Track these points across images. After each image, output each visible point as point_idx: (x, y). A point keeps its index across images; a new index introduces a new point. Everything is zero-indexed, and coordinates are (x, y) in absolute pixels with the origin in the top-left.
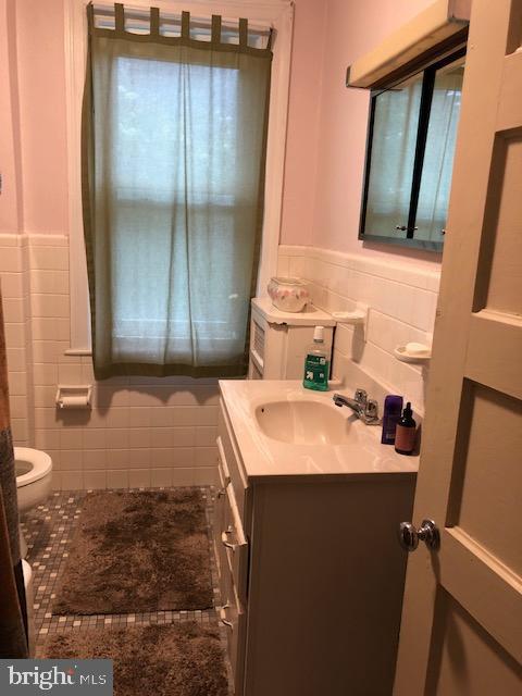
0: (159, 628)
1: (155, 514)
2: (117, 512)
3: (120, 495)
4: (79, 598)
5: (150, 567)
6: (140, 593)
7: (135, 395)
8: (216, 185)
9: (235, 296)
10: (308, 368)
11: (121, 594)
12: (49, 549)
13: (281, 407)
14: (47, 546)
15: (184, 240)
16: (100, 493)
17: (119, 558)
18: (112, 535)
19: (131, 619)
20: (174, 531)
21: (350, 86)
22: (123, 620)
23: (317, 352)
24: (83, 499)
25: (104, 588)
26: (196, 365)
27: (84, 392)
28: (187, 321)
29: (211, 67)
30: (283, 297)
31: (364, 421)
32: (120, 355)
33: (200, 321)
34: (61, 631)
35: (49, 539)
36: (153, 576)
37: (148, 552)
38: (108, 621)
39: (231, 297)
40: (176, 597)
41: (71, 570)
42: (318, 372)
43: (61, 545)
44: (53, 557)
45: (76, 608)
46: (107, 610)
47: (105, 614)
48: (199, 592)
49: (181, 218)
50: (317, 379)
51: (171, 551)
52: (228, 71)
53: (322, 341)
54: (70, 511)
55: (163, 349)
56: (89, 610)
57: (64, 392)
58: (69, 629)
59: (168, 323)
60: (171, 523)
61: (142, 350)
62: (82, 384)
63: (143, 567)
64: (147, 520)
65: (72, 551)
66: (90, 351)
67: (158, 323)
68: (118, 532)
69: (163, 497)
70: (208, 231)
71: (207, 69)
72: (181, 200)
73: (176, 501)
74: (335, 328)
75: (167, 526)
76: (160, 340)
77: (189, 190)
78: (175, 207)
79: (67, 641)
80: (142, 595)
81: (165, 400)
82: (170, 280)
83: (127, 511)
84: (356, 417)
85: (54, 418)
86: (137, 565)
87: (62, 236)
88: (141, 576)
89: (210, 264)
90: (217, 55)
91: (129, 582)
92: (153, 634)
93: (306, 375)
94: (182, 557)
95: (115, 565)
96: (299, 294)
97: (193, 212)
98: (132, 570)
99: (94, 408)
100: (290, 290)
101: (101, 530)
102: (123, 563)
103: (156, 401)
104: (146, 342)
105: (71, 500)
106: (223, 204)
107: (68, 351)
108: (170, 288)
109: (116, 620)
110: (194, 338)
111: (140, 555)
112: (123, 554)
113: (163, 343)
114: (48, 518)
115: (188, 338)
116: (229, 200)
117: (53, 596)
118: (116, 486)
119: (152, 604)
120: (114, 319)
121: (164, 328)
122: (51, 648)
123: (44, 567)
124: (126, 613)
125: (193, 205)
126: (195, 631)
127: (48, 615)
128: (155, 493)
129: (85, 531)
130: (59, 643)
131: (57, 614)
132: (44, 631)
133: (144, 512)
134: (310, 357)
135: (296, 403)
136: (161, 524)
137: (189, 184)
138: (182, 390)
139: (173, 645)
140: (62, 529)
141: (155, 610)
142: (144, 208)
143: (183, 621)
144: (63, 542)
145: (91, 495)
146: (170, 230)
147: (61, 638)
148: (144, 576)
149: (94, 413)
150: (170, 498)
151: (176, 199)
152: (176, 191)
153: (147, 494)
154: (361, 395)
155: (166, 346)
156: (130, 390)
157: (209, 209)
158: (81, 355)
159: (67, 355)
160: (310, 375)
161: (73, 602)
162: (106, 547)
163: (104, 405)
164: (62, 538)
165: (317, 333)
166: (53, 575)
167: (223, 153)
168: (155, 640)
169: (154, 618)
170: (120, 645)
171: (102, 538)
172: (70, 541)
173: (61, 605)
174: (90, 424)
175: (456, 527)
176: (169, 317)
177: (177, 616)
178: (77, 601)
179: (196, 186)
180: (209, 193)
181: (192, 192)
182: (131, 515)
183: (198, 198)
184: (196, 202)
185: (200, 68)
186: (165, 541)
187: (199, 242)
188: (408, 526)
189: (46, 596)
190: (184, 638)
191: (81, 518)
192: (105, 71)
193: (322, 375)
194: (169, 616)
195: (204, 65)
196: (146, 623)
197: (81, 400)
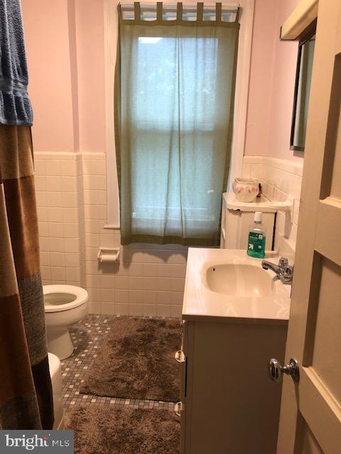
0: (143, 411)
1: (155, 334)
2: (131, 331)
3: (136, 320)
4: (97, 384)
5: (146, 369)
6: (135, 386)
7: (147, 256)
8: (199, 117)
9: (212, 191)
10: (250, 241)
11: (124, 385)
12: (86, 351)
13: (229, 268)
14: (85, 349)
15: (178, 154)
16: (124, 317)
17: (128, 361)
18: (127, 346)
19: (127, 402)
20: (165, 347)
21: (282, 40)
22: (122, 402)
23: (257, 230)
24: (113, 321)
25: (114, 380)
26: (184, 237)
27: (115, 252)
28: (179, 208)
29: (197, 37)
30: (239, 192)
31: (282, 281)
32: (137, 229)
33: (188, 208)
34: (82, 404)
35: (88, 344)
36: (146, 376)
37: (146, 359)
38: (113, 402)
39: (209, 192)
40: (158, 391)
41: (96, 366)
42: (257, 245)
43: (93, 349)
44: (88, 356)
45: (94, 391)
46: (112, 394)
47: (111, 397)
48: (174, 390)
49: (176, 140)
50: (256, 249)
51: (161, 360)
52: (208, 39)
53: (260, 223)
54: (103, 328)
55: (163, 226)
56: (102, 393)
57: (103, 252)
58: (88, 404)
59: (167, 209)
60: (165, 342)
61: (150, 226)
62: (114, 247)
63: (141, 369)
64: (151, 338)
65: (99, 354)
66: (119, 226)
67: (161, 209)
68: (129, 344)
69: (163, 324)
70: (194, 148)
71: (194, 39)
72: (176, 129)
73: (171, 327)
74: (276, 214)
75: (162, 343)
76: (161, 220)
77: (181, 121)
78: (172, 133)
79: (85, 412)
80: (136, 388)
81: (165, 260)
82: (168, 181)
83: (138, 331)
84: (278, 278)
85: (97, 268)
86: (137, 367)
87: (102, 154)
88: (138, 374)
89: (195, 169)
90: (200, 29)
91: (130, 378)
92: (139, 414)
93: (249, 246)
94: (167, 365)
95: (124, 365)
96: (251, 189)
97: (184, 135)
98: (133, 370)
99: (121, 263)
100: (244, 187)
101: (120, 342)
102: (129, 365)
103: (160, 260)
104: (153, 221)
105: (106, 321)
106: (204, 130)
107: (106, 226)
108: (168, 186)
109: (118, 402)
110: (184, 219)
111: (140, 361)
112: (130, 359)
113: (163, 222)
114: (89, 331)
115: (179, 219)
116: (209, 126)
117: (82, 381)
118: (134, 314)
119: (142, 394)
120: (134, 205)
121: (164, 212)
122: (74, 414)
123: (80, 362)
124: (124, 398)
125: (183, 131)
126: (166, 417)
127: (77, 393)
128: (158, 321)
129: (109, 342)
130: (79, 412)
131: (82, 393)
132: (73, 403)
133: (148, 333)
134: (251, 234)
135: (239, 265)
136: (158, 342)
137: (181, 117)
138: (177, 253)
139: (150, 424)
140: (96, 339)
141: (143, 398)
142: (153, 134)
143: (160, 408)
144: (96, 347)
145: (118, 319)
146: (168, 148)
147: (81, 409)
148: (140, 375)
149: (121, 266)
150: (167, 324)
151: (172, 128)
152: (173, 122)
153: (153, 321)
154: (283, 262)
155: (165, 224)
156: (143, 252)
157: (194, 133)
158: (114, 229)
159: (105, 229)
160: (252, 246)
161: (93, 387)
162: (120, 353)
163: (127, 262)
164: (95, 345)
165: (257, 217)
166: (86, 368)
167: (205, 95)
168: (139, 418)
169: (142, 404)
170: (117, 419)
171: (119, 347)
172: (100, 347)
173: (86, 387)
174: (119, 273)
175: (311, 368)
176: (167, 205)
177: (157, 405)
178: (96, 386)
179: (186, 117)
180: (194, 122)
181: (183, 122)
182: (140, 333)
183: (187, 125)
184: (186, 129)
185: (189, 39)
186: (159, 353)
187: (187, 156)
188: (275, 363)
189: (78, 380)
190: (158, 420)
191: (109, 333)
192: (128, 47)
193: (260, 247)
194: (152, 405)
195: (191, 37)
196: (136, 407)
197: (113, 257)
